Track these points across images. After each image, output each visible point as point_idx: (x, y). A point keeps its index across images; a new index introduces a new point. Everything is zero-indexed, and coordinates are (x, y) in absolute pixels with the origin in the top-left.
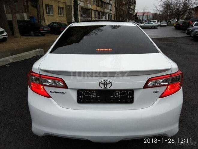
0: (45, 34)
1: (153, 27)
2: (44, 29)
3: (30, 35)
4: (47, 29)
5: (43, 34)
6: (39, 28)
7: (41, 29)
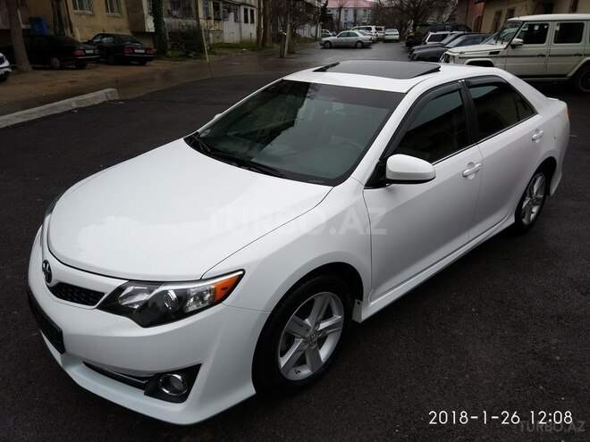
0: (85, 65)
1: (359, 44)
2: (84, 51)
3: (52, 68)
4: (92, 52)
5: (81, 65)
6: (74, 49)
7: (78, 52)
